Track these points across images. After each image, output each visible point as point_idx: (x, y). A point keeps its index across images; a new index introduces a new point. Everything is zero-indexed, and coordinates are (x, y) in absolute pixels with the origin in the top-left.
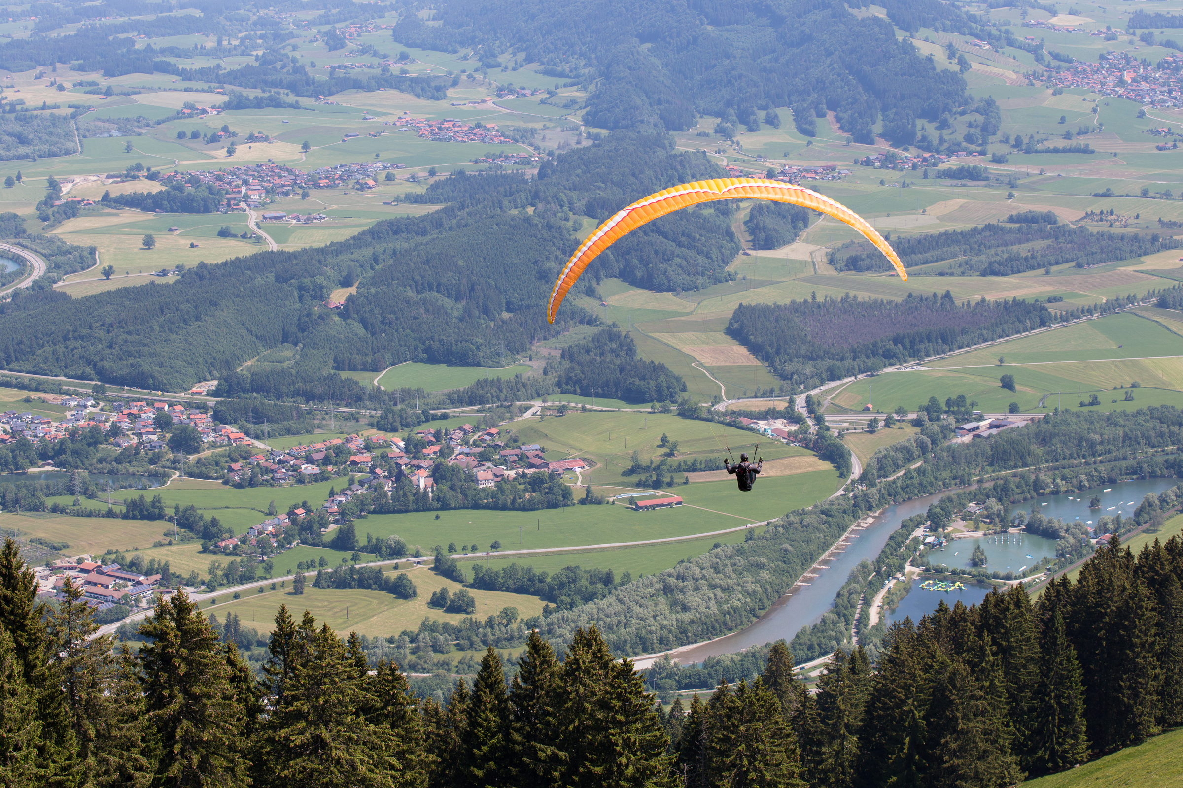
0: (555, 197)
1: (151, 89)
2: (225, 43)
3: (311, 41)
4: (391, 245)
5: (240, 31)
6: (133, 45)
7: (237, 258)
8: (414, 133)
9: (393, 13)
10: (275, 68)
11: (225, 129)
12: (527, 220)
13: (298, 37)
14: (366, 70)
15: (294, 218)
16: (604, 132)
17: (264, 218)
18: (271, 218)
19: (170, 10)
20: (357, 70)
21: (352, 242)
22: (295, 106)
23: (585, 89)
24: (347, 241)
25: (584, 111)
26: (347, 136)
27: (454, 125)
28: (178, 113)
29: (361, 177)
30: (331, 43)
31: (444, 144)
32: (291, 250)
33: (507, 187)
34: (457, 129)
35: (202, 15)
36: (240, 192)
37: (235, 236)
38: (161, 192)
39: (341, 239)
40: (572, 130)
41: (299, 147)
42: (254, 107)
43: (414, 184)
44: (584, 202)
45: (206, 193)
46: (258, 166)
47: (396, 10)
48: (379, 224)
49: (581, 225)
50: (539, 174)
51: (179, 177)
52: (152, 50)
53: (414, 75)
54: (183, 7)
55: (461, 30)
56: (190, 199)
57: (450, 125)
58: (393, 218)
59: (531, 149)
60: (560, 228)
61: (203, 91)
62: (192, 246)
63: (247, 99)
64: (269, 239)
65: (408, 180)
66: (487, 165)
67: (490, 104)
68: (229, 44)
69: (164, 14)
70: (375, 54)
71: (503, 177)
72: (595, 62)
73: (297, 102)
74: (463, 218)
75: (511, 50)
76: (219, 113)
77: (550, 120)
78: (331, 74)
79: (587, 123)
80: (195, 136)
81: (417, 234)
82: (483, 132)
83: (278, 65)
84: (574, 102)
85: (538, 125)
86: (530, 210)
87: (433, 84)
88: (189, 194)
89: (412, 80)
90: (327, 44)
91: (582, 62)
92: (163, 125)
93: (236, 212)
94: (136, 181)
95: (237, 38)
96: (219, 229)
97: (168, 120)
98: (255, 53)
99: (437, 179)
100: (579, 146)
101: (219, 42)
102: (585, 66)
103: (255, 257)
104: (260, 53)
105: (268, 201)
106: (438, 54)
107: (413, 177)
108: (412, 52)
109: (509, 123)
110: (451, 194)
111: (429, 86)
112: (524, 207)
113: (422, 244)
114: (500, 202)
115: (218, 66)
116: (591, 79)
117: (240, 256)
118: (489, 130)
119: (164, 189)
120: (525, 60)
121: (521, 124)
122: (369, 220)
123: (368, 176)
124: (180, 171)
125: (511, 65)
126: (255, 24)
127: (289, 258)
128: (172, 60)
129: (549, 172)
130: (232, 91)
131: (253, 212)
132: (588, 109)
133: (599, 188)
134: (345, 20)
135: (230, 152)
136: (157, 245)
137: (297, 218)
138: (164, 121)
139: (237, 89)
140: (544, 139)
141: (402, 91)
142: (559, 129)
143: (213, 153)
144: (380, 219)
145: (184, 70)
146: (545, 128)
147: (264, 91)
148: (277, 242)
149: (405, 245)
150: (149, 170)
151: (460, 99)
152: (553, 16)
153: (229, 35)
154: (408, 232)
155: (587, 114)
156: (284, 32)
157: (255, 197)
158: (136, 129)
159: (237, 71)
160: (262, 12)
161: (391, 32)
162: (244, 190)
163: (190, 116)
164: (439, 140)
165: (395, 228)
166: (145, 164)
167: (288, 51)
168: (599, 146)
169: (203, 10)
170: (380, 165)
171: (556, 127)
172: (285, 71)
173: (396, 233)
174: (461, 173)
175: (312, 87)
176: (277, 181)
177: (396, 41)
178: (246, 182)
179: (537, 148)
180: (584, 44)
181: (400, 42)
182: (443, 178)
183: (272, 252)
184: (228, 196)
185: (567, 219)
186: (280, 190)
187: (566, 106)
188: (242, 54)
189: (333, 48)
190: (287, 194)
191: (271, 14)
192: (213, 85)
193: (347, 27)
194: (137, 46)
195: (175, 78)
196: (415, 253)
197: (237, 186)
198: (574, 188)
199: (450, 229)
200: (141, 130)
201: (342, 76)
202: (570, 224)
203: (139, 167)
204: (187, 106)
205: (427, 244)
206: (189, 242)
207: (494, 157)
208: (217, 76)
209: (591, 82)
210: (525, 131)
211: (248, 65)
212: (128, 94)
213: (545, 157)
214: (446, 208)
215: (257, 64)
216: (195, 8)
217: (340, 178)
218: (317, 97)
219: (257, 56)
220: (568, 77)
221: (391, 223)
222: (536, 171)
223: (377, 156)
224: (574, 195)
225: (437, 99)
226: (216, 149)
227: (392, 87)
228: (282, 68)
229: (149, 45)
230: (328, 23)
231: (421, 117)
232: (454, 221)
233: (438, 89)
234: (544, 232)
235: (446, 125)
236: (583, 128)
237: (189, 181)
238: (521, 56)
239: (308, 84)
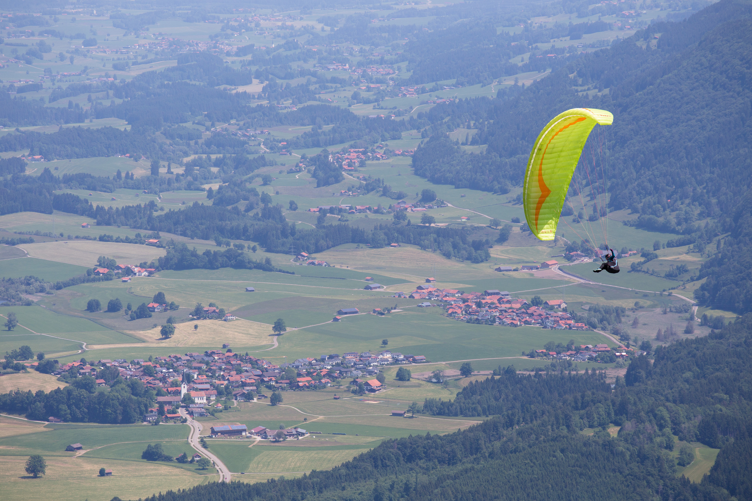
0: (651, 412)
1: (48, 237)
2: (163, 171)
3: (291, 172)
4: (402, 478)
5: (186, 154)
6: (23, 170)
7: (170, 493)
8: (440, 310)
9: (414, 132)
10: (236, 211)
11: (159, 298)
12: (609, 445)
13: (272, 164)
14: (371, 215)
15: (258, 434)
16: (729, 316)
17: (214, 432)
18: (223, 433)
19: (80, 118)
20: (358, 215)
21: (343, 471)
22: (266, 267)
23: (700, 250)
24: (336, 469)
25: (698, 284)
26: (340, 313)
27: (499, 300)
28: (89, 273)
29: (360, 373)
30: (321, 174)
31: (484, 327)
32: (252, 482)
33: (579, 395)
34: (504, 306)
35: (129, 128)
36: (178, 393)
37: (168, 459)
38: (58, 391)
39: (327, 467)
40: (679, 311)
41: (269, 328)
42: (204, 267)
43: (438, 387)
44: (696, 421)
45: (127, 394)
46: (207, 354)
47: (418, 129)
48: (385, 445)
49: (691, 457)
50: (627, 376)
51: (87, 369)
52: (52, 178)
53: (441, 225)
54: (100, 114)
55: (514, 159)
56: (103, 400)
57: (494, 299)
58: (406, 436)
59: (615, 339)
60: (658, 459)
61: (127, 241)
62: (102, 473)
63: (194, 254)
64: (220, 465)
65: (429, 380)
66: (548, 361)
67: (554, 271)
68: (169, 172)
69: (71, 125)
70: (386, 192)
71: (572, 379)
72: (717, 209)
73: (268, 261)
74: (511, 440)
75: (587, 190)
76: (150, 274)
77: (645, 296)
78: (320, 220)
79: (702, 301)
80: (114, 307)
81: (441, 461)
82: (543, 312)
83: (242, 205)
84: (682, 269)
85: (627, 304)
86: (613, 431)
87: (470, 239)
88: (101, 394)
89: (439, 232)
90: (314, 175)
91: (697, 210)
92: (64, 291)
93: (171, 423)
94: (20, 374)
95: (181, 164)
96: (145, 448)
97: (73, 282)
98: (207, 187)
99: (473, 379)
100: (690, 337)
101: (154, 169)
102: (701, 216)
103: (197, 490)
104: (215, 187)
105: (220, 406)
106: (478, 194)
107: (437, 376)
108: (441, 191)
109: (583, 299)
110: (493, 403)
111: (464, 241)
112: (603, 425)
113: (448, 477)
114: (567, 418)
115: (152, 205)
116: (710, 235)
117: (175, 490)
118: (552, 308)
119: (62, 386)
120: (610, 205)
121: (601, 301)
122: (370, 439)
123: (371, 373)
124: (88, 358)
125: (587, 212)
126: (208, 143)
127: (249, 494)
128: (82, 193)
129: (643, 374)
130: (172, 243)
131: (197, 424)
132: (704, 281)
133: (721, 401)
134: (342, 142)
135: (166, 333)
136: (48, 471)
137: (263, 434)
138: (66, 285)
139: (179, 239)
140: (635, 323)
141: (424, 248)
142: (659, 310)
143: (141, 333)
144: (386, 438)
145: (100, 209)
146: (638, 307)
147: (219, 244)
148: (231, 469)
149: (424, 479)
150: (40, 357)
151: (510, 261)
152: (652, 141)
153: (169, 159)
154: (429, 458)
155: (703, 288)
156: (251, 157)
157: (200, 400)
158: (24, 296)
159: (180, 212)
160: (219, 127)
161: (409, 161)
162: (184, 390)
163: (107, 278)
164: (477, 321)
165: (408, 452)
166: (35, 348)
167: (256, 185)
168: (721, 336)
169: (130, 122)
170: (388, 356)
171: (654, 306)
172: (251, 214)
173: (410, 459)
174: (509, 372)
175: (291, 239)
176: (235, 377)
177: (416, 173)
178: (188, 379)
179: (624, 338)
180: (700, 183)
181: (423, 176)
182: (482, 379)
183: (223, 484)
184: (161, 399)
185: (669, 447)
186: (239, 390)
187: (670, 276)
188: (189, 187)
189: (323, 182)
190: (248, 397)
191: (233, 129)
192: (143, 232)
193: (344, 151)
194: (28, 172)
195: (85, 220)
196: (437, 491)
197: (175, 384)
198: (681, 400)
199: (492, 455)
200: (31, 298)
201: (335, 223)
202: (674, 454)
203: (25, 353)
204: (103, 263)
205: (455, 478)
206: (97, 468)
207: (559, 349)
208: (150, 219)
209: (710, 241)
210: (607, 311)
211: (196, 204)
212: (12, 243)
213: (638, 352)
214: (485, 424)
215: (209, 203)
216: (119, 117)
217: (329, 375)
218: (297, 254)
219: (210, 191)
220: (673, 231)
221: (402, 445)
222: (622, 373)
223: (385, 343)
224: (681, 410)
225: (476, 261)
226: (144, 328)
227: (409, 242)
228: (247, 210)
229: (47, 171)
230: (317, 144)
231: (450, 287)
232: (498, 444)
233: (478, 246)
234: (634, 466)
235: (488, 299)
236: (696, 309)
237: (102, 375)
238: (604, 199)
239: (284, 234)
